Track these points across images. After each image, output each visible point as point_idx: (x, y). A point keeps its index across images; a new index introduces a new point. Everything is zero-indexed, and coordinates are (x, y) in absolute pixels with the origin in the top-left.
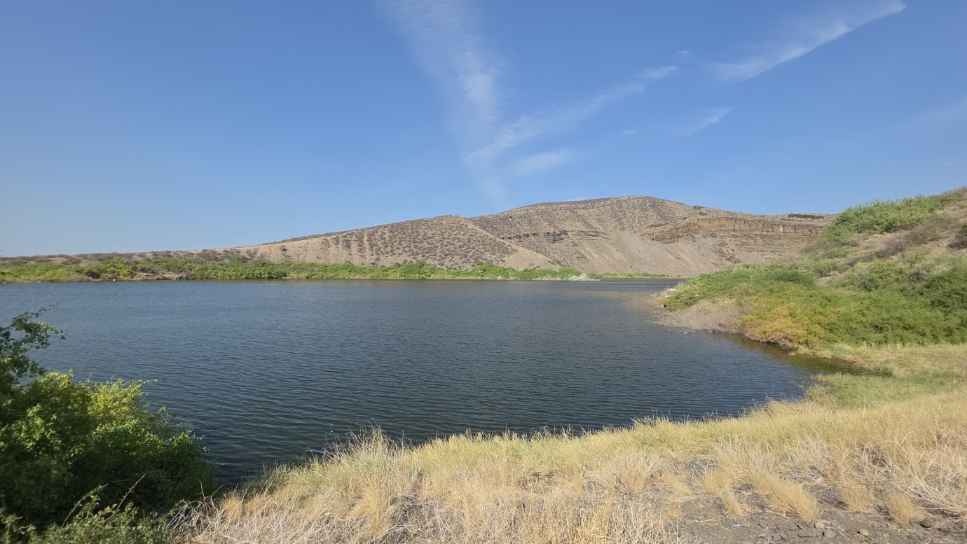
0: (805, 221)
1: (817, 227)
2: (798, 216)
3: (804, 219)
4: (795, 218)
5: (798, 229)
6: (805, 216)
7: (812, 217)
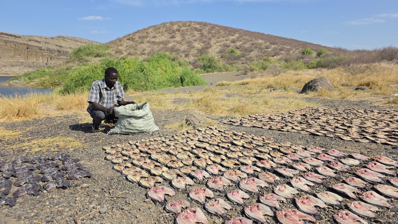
0: (11, 39)
1: (18, 43)
2: (6, 34)
3: (10, 37)
4: (4, 36)
5: (8, 43)
6: (11, 35)
7: (15, 36)
